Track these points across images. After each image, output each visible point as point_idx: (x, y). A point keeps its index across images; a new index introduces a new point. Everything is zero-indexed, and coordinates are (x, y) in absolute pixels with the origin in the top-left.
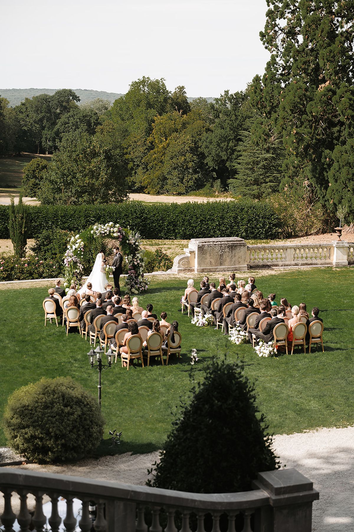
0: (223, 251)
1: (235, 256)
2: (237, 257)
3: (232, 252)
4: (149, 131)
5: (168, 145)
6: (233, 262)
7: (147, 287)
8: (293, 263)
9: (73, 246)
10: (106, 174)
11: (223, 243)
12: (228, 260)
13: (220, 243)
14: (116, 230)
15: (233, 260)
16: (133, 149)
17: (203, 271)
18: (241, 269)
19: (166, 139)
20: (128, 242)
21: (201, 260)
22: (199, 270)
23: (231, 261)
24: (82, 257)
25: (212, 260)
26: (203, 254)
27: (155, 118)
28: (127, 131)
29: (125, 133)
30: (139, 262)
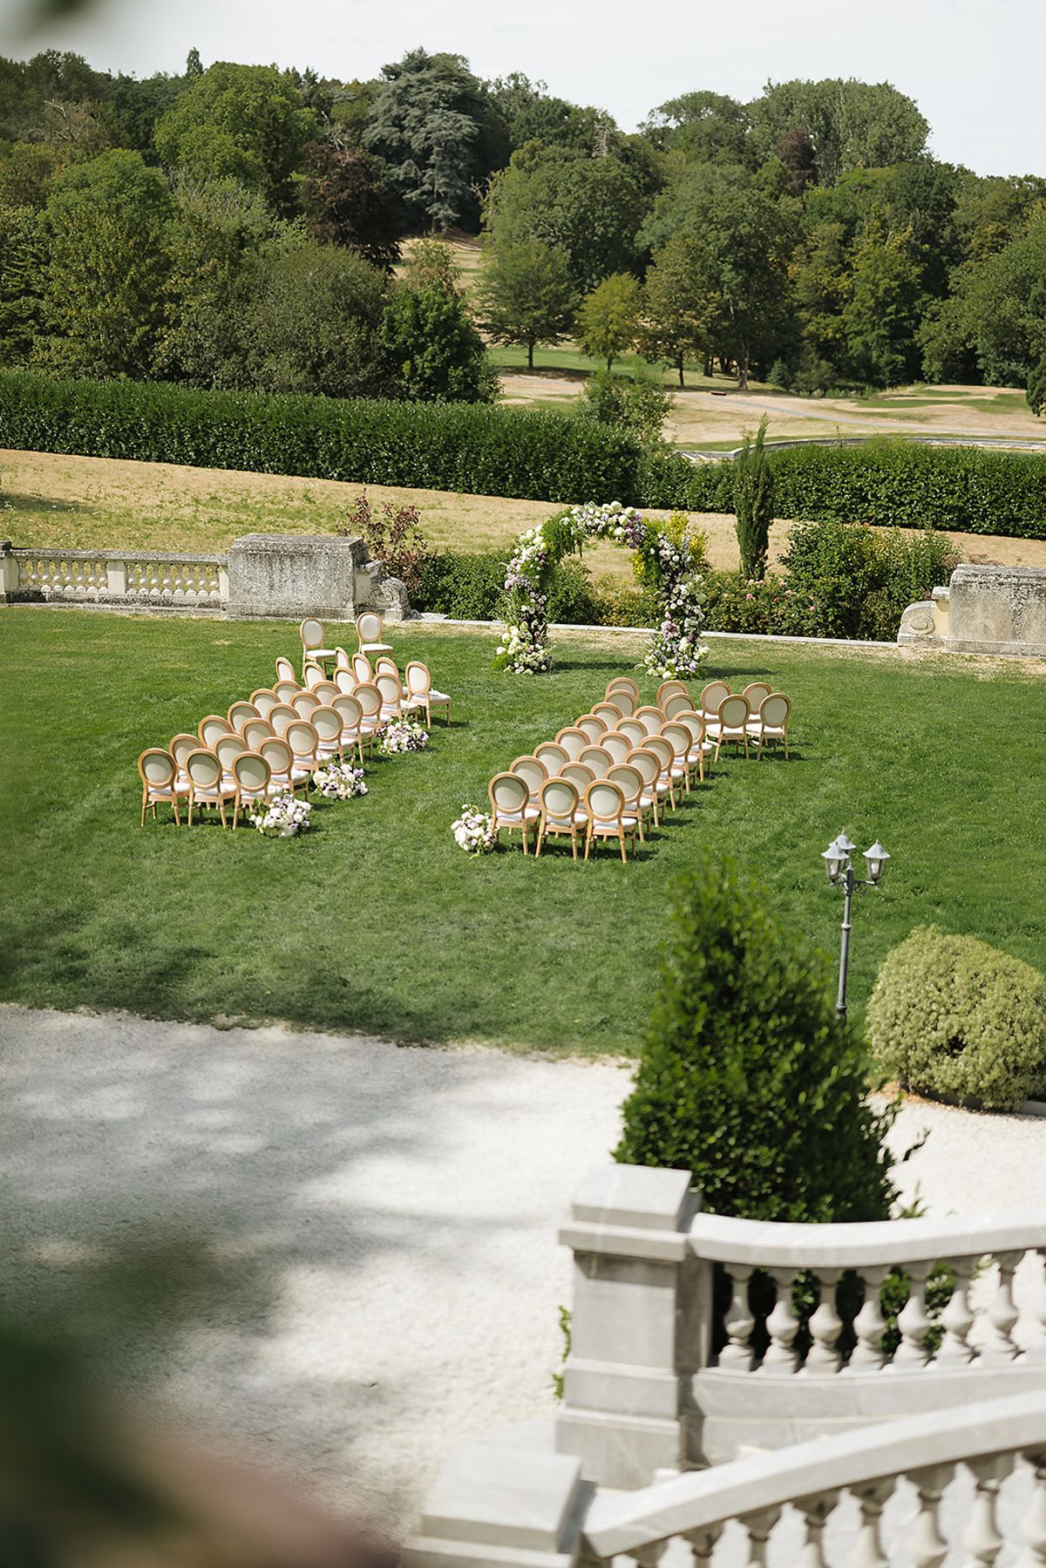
11: (1025, 580)
13: (1015, 580)
26: (965, 605)
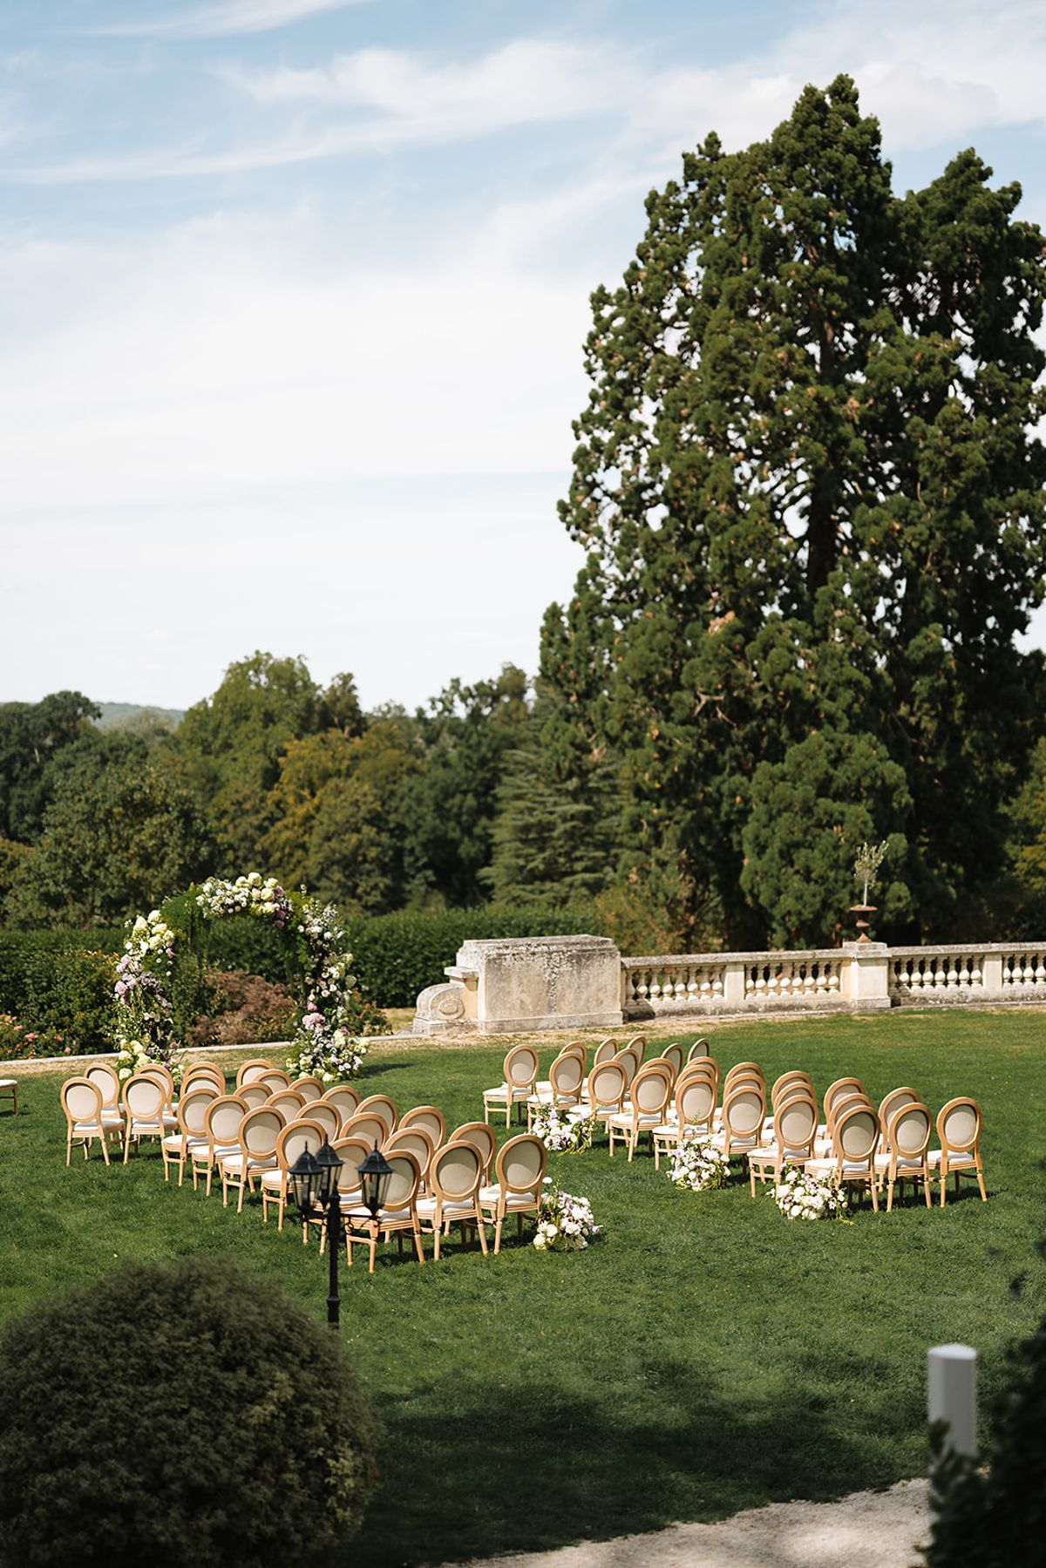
0: (556, 970)
1: (588, 985)
2: (593, 988)
3: (579, 973)
4: (272, 776)
5: (318, 809)
6: (582, 1003)
7: (358, 1061)
8: (743, 1004)
9: (142, 942)
10: (180, 856)
12: (570, 996)
14: (267, 893)
15: (584, 996)
16: (233, 819)
17: (501, 1027)
18: (605, 1021)
19: (313, 795)
20: (301, 929)
21: (495, 997)
22: (490, 1026)
23: (578, 999)
24: (169, 973)
25: (524, 997)
27: (287, 745)
28: (215, 778)
29: (213, 783)
30: (333, 988)
